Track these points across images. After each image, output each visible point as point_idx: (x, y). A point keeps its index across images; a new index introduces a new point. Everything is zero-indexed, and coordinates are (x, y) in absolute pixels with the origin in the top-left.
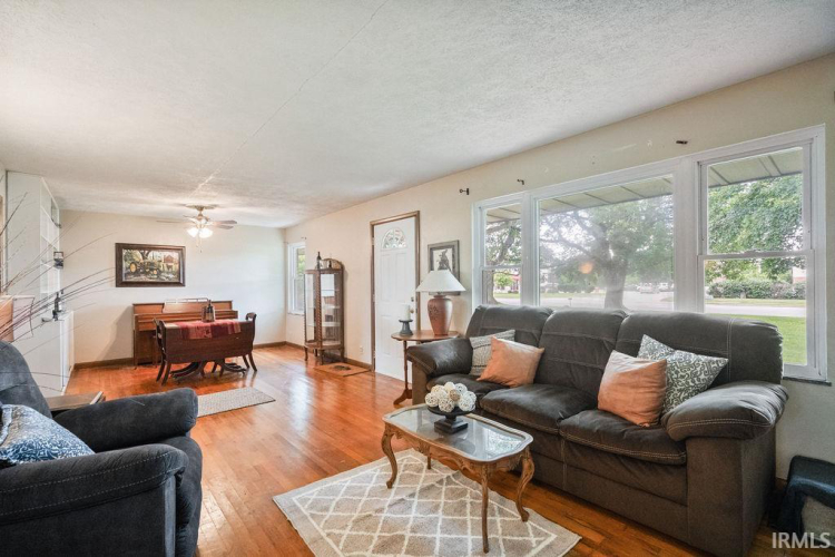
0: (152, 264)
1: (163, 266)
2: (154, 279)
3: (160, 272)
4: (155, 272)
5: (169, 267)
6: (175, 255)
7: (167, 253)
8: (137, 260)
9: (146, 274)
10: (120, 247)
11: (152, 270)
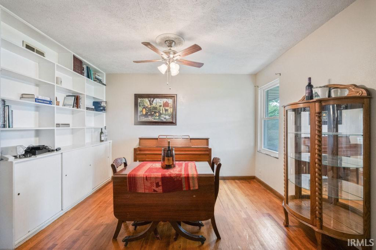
0: (155, 108)
1: (162, 110)
2: (157, 119)
3: (160, 114)
4: (157, 114)
5: (166, 110)
6: (170, 101)
7: (165, 100)
8: (146, 105)
9: (152, 115)
10: (137, 96)
11: (155, 113)
